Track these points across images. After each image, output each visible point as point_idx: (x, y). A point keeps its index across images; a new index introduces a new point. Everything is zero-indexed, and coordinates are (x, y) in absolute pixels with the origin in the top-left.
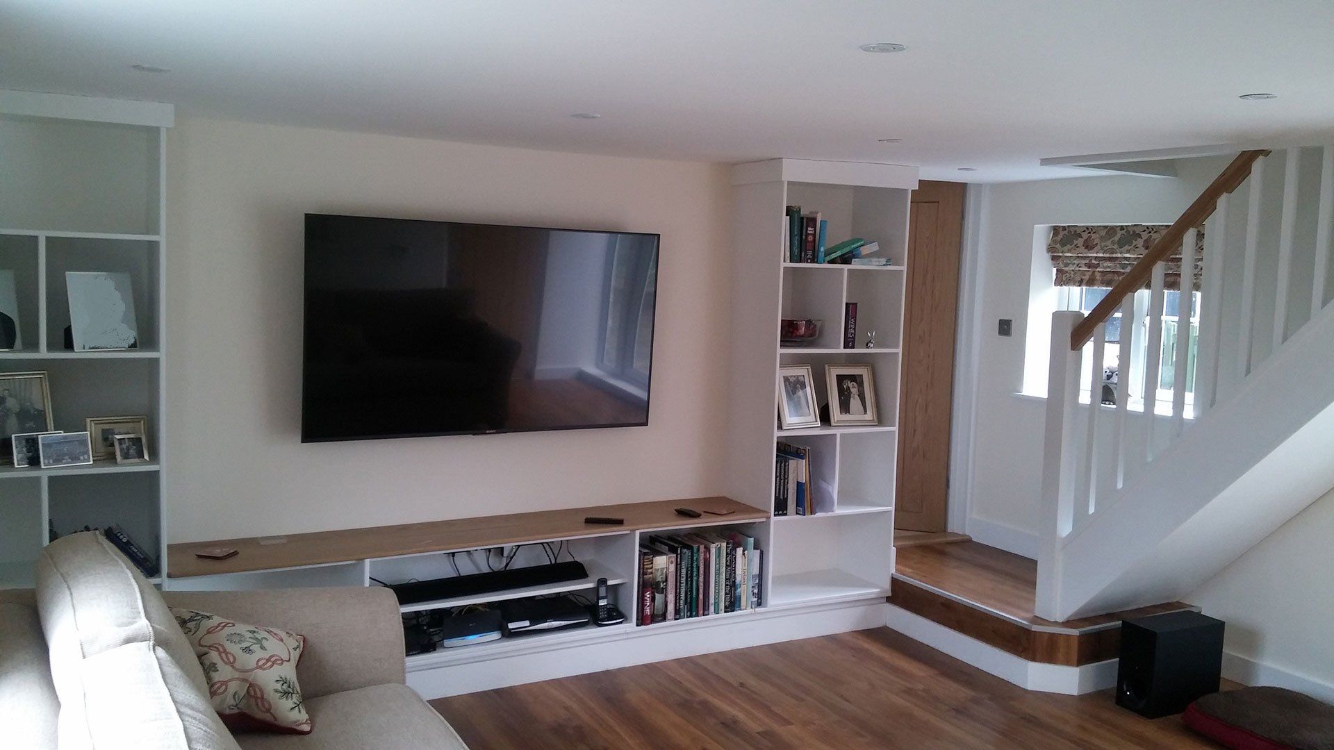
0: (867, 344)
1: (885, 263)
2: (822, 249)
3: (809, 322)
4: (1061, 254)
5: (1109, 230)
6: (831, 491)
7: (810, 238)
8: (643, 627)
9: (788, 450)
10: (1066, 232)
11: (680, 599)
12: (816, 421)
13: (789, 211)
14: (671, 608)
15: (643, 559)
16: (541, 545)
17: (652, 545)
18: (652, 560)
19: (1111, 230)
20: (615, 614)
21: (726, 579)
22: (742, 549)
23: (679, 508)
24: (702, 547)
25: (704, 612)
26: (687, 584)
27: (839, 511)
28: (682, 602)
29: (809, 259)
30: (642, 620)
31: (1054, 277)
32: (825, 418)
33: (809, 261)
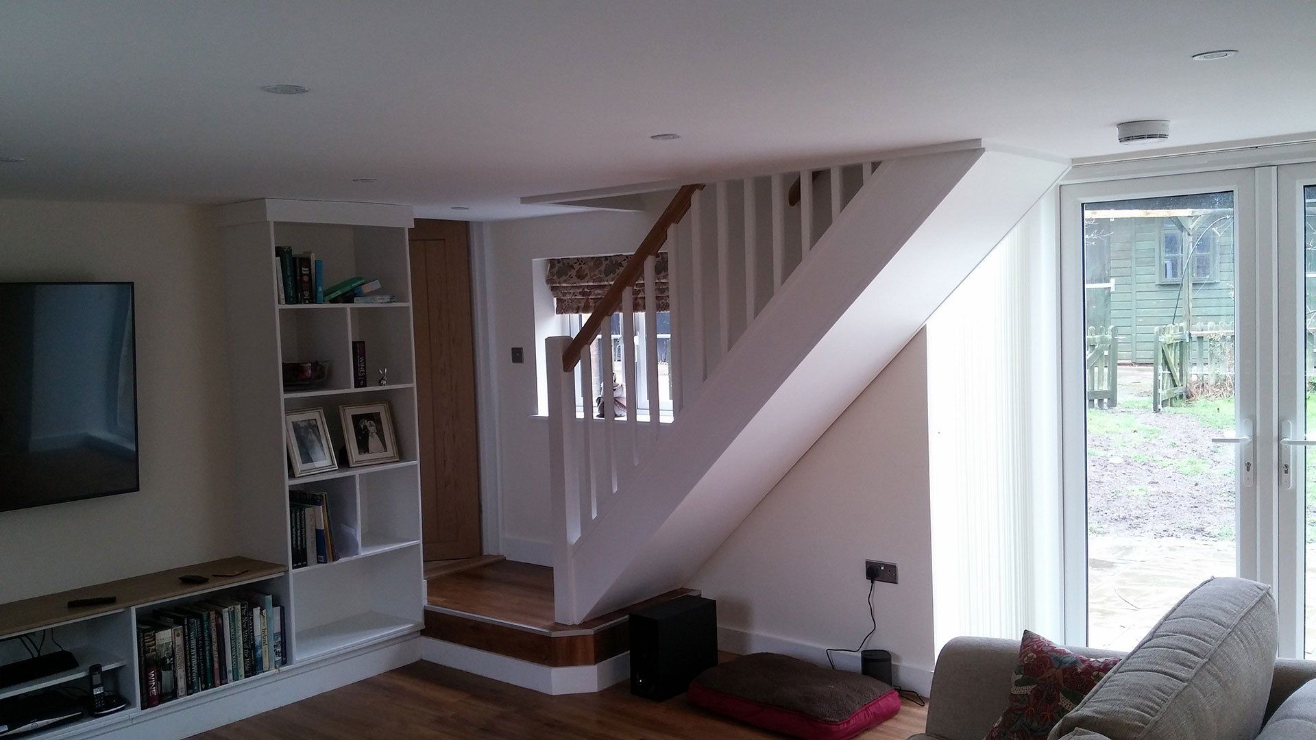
0: (380, 382)
1: (389, 300)
2: (320, 289)
3: (316, 365)
4: (558, 285)
5: (596, 261)
6: (353, 533)
7: (306, 279)
8: (149, 710)
9: (302, 498)
10: (561, 264)
11: (191, 673)
12: (333, 464)
13: (279, 252)
14: (182, 683)
15: (144, 637)
16: (18, 640)
17: (152, 621)
18: (155, 636)
19: (597, 261)
20: (116, 700)
21: (243, 643)
22: (259, 608)
23: (183, 575)
24: (213, 615)
25: (221, 681)
26: (198, 655)
27: (364, 553)
28: (194, 675)
29: (307, 299)
30: (148, 702)
31: (556, 306)
32: (343, 460)
33: (307, 301)
